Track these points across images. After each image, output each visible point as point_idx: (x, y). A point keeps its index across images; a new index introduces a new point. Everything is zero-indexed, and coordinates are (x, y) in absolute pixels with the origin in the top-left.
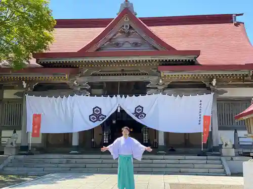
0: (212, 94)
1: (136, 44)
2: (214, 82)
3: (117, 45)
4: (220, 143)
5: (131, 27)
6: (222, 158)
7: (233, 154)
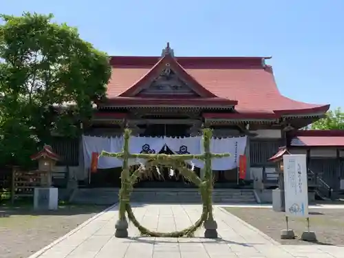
0: (246, 136)
1: (176, 87)
2: (248, 127)
3: (158, 87)
4: (252, 178)
5: (172, 72)
6: (254, 190)
7: (262, 187)
